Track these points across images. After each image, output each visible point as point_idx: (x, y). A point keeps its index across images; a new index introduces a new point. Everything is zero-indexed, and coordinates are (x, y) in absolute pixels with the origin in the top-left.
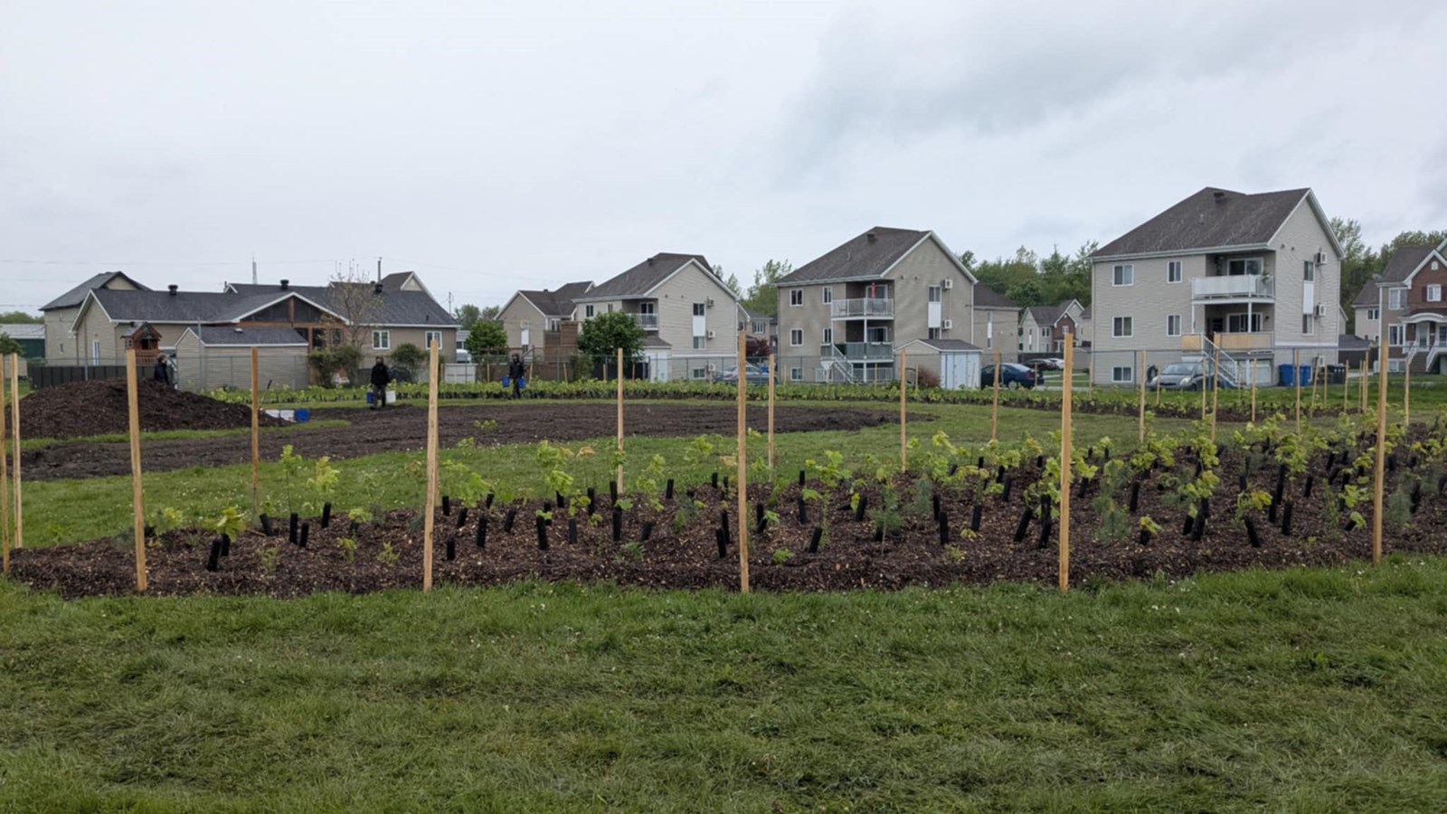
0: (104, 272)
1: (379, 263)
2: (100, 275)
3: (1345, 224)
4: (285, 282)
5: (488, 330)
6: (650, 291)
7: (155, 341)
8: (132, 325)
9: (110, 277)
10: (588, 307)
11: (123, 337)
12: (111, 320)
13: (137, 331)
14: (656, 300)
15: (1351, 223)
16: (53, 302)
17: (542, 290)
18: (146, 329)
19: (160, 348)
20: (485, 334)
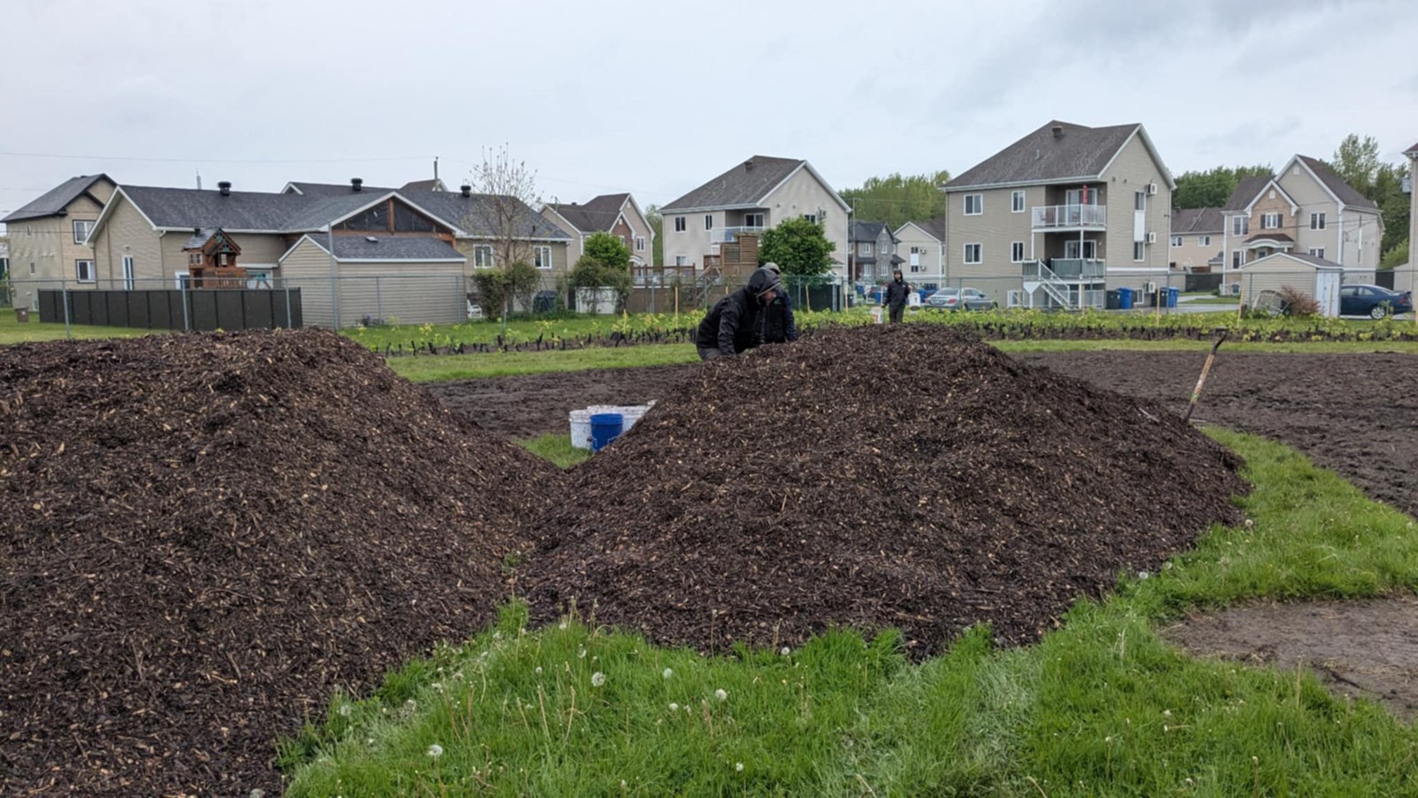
0: (79, 176)
1: (436, 163)
2: (75, 179)
3: (1361, 142)
4: (357, 182)
5: (610, 245)
6: (763, 199)
7: (233, 255)
8: (197, 233)
9: (91, 181)
10: (677, 220)
11: (186, 249)
12: (155, 228)
13: (208, 242)
14: (766, 211)
15: (1368, 140)
16: (19, 211)
17: (570, 203)
18: (220, 239)
19: (238, 265)
20: (607, 250)
